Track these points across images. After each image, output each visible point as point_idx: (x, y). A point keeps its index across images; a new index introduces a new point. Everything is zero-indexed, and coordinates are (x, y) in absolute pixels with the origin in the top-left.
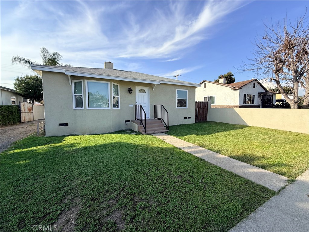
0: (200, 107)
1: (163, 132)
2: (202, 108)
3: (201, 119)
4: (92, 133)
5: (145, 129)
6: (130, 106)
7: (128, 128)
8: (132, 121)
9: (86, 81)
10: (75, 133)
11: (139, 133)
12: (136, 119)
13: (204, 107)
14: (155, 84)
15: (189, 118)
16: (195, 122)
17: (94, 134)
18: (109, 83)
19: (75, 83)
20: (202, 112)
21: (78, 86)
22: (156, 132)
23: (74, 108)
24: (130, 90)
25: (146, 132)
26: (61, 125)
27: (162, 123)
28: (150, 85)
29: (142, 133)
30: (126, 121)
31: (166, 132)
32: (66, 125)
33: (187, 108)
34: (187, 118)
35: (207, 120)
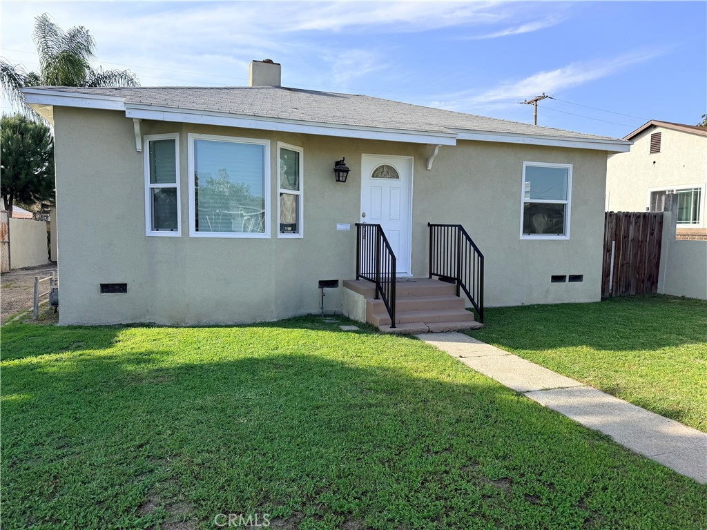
0: (626, 236)
1: (461, 331)
2: (633, 240)
3: (627, 287)
4: (204, 321)
5: (392, 315)
6: (340, 227)
7: (331, 308)
8: (346, 284)
9: (192, 137)
10: (148, 317)
11: (368, 328)
12: (358, 276)
13: (645, 235)
14: (436, 145)
15: (576, 278)
16: (602, 299)
17: (212, 323)
18: (266, 143)
19: (153, 145)
20: (635, 256)
21: (162, 157)
22: (432, 326)
23: (149, 232)
24: (341, 171)
25: (393, 326)
26: (106, 288)
27: (458, 295)
29: (380, 328)
30: (324, 284)
31: (473, 329)
32: (122, 288)
33: (568, 238)
34: (567, 279)
35: (659, 292)
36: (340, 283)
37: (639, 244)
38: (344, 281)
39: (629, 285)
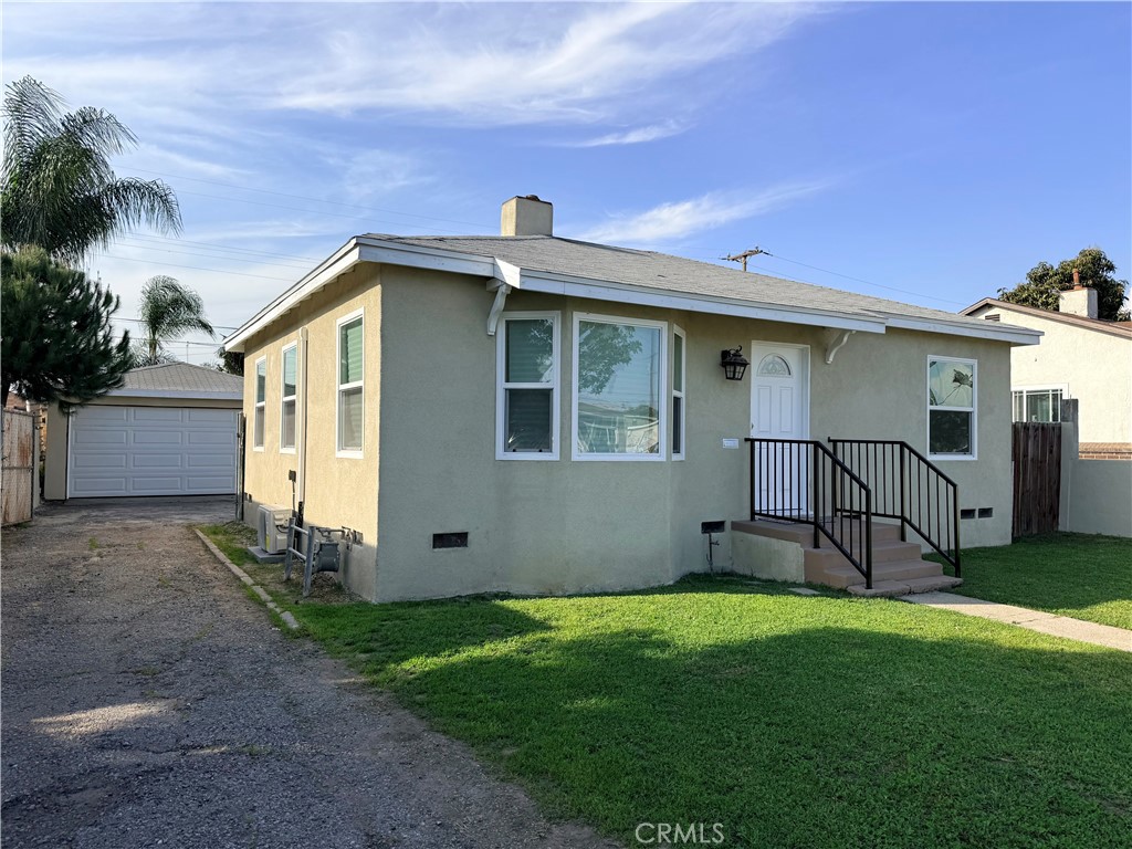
0: (1026, 456)
1: (942, 590)
2: (1032, 460)
3: (1029, 524)
4: (587, 587)
5: (868, 575)
6: (727, 443)
7: (721, 562)
8: (736, 526)
9: (578, 317)
10: (495, 584)
12: (753, 513)
13: (1044, 454)
15: (985, 512)
16: (1015, 540)
17: (597, 590)
18: (663, 325)
20: (1035, 480)
23: (501, 454)
25: (869, 586)
26: (441, 540)
27: (903, 538)
28: (813, 337)
29: (850, 589)
30: (709, 527)
31: (953, 587)
32: (460, 539)
33: (975, 458)
34: (977, 513)
35: (1060, 528)
36: (728, 526)
37: (1039, 464)
38: (732, 523)
39: (1031, 520)
